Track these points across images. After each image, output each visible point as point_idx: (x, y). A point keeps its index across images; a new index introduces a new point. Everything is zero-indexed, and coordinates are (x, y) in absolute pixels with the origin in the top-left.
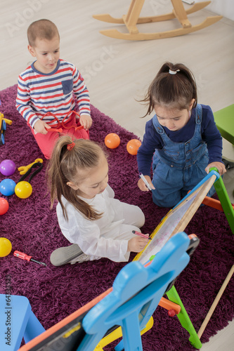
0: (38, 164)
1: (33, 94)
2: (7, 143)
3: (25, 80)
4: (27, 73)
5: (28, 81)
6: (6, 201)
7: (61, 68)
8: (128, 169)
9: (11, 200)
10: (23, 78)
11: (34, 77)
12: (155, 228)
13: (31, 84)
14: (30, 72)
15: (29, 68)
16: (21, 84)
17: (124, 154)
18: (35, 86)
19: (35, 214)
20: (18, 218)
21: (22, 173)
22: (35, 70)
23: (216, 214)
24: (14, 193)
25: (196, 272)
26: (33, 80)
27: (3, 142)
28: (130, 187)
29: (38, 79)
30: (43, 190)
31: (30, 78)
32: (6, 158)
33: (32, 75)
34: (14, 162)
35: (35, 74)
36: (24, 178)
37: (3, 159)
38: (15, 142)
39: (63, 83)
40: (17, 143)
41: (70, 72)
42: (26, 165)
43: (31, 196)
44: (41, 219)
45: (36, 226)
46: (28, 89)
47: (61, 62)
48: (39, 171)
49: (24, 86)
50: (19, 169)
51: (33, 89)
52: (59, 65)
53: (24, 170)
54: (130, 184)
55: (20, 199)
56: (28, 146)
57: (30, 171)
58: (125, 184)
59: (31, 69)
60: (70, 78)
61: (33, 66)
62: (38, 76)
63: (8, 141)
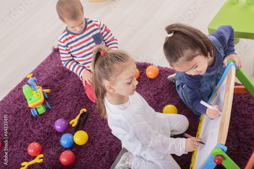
0: (84, 113)
1: (73, 51)
2: (53, 107)
3: (64, 42)
4: (63, 37)
5: (66, 42)
6: (71, 152)
7: (89, 25)
8: (155, 91)
9: (74, 149)
10: (62, 41)
11: (70, 38)
12: (197, 127)
13: (69, 44)
14: (66, 35)
15: (64, 32)
16: (61, 46)
17: (146, 81)
18: (72, 45)
19: (98, 153)
20: (86, 162)
21: (73, 125)
22: (69, 33)
23: (241, 98)
24: (75, 143)
25: (248, 149)
26: (70, 41)
27: (50, 107)
28: (162, 103)
29: (73, 39)
30: (96, 131)
31: (67, 40)
32: (57, 119)
33: (68, 37)
34: (65, 119)
35: (70, 35)
36: (77, 128)
37: (55, 120)
38: (59, 104)
39: (93, 37)
40: (61, 104)
41: (96, 27)
42: (75, 118)
43: (88, 140)
44: (104, 155)
45: (102, 163)
46: (68, 48)
47: (88, 21)
48: (87, 118)
49: (64, 47)
50: (71, 123)
51: (71, 48)
52: (87, 24)
53: (74, 122)
54: (162, 101)
55: (81, 146)
56: (70, 103)
57: (79, 121)
58: (158, 102)
59: (66, 33)
60: (98, 31)
61: (67, 30)
62: (73, 37)
63: (53, 105)
